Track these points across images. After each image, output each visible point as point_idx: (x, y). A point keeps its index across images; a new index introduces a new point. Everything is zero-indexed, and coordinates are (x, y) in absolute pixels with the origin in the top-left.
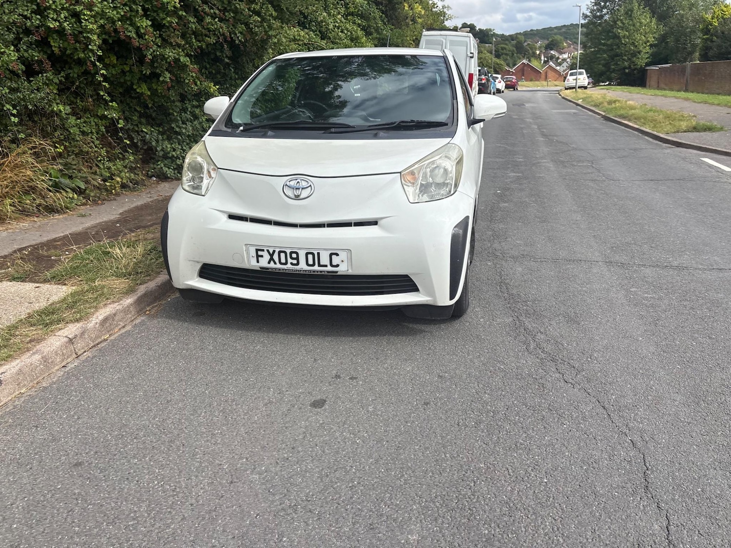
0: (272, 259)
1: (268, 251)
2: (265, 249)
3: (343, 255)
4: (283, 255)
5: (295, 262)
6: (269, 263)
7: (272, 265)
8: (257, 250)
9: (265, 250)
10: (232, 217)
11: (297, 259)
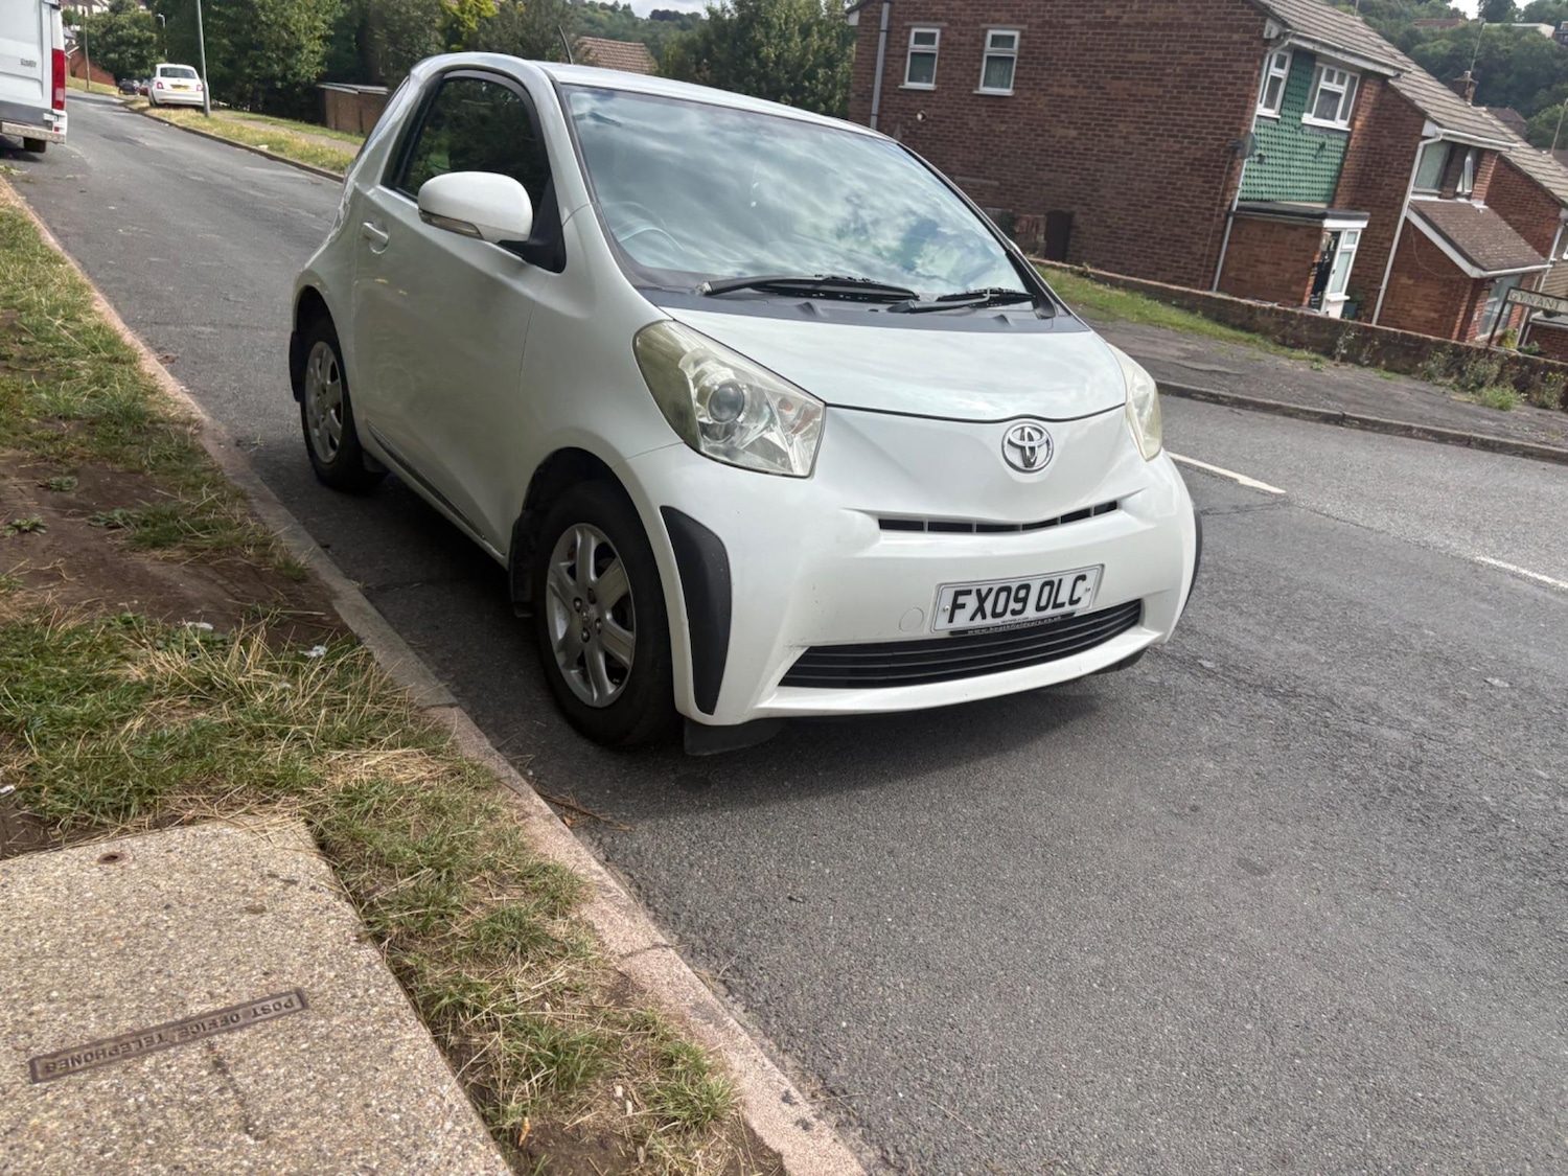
0: (981, 610)
1: (979, 592)
2: (974, 589)
3: (1091, 577)
4: (1003, 595)
5: (1018, 606)
6: (972, 619)
7: (979, 622)
8: (958, 594)
9: (974, 594)
10: (889, 524)
11: (1025, 600)
